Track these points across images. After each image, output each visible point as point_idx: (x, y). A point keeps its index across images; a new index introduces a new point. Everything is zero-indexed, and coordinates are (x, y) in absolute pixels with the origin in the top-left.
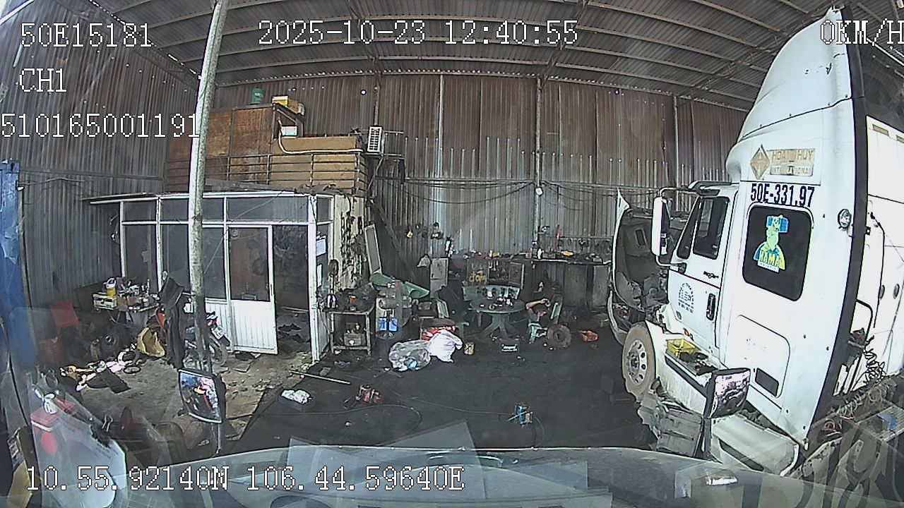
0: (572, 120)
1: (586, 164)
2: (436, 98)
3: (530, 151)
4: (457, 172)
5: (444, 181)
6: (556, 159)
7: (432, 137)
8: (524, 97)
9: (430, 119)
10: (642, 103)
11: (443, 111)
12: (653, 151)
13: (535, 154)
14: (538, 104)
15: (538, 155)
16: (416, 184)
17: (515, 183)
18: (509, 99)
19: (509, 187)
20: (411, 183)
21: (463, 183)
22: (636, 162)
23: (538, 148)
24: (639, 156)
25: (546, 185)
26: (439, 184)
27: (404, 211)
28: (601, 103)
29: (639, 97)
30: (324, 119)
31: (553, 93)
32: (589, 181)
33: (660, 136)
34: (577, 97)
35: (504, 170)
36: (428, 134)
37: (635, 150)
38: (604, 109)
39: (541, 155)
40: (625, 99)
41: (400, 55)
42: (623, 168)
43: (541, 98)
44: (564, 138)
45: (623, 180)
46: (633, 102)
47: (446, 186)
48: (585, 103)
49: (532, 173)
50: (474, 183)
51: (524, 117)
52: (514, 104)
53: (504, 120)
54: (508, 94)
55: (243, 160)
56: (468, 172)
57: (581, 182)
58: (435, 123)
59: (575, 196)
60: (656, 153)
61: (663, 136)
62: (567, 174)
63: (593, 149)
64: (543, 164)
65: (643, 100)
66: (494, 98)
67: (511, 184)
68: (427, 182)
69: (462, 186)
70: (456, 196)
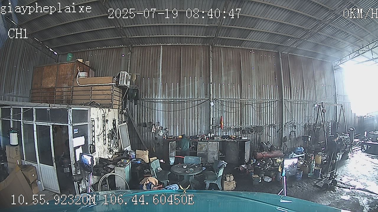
0: (228, 66)
1: (237, 89)
2: (158, 57)
3: (207, 82)
4: (169, 95)
5: (163, 100)
6: (221, 87)
7: (156, 77)
8: (204, 55)
9: (155, 68)
10: (264, 56)
11: (162, 64)
12: (271, 80)
13: (210, 84)
14: (211, 59)
15: (211, 85)
16: (148, 101)
17: (200, 100)
18: (196, 57)
19: (197, 101)
20: (146, 101)
21: (173, 101)
22: (262, 86)
23: (211, 81)
24: (264, 84)
25: (216, 101)
26: (160, 102)
27: (142, 115)
28: (243, 57)
29: (262, 53)
30: (104, 70)
31: (218, 53)
32: (238, 98)
33: (273, 72)
34: (230, 54)
35: (193, 93)
36: (154, 75)
37: (261, 80)
38: (245, 61)
39: (213, 85)
40: (255, 54)
41: (139, 35)
42: (255, 90)
43: (212, 56)
44: (225, 75)
45: (256, 96)
46: (260, 56)
47: (164, 102)
48: (235, 57)
49: (208, 94)
50: (178, 100)
51: (203, 65)
52: (198, 59)
53: (193, 67)
54: (196, 55)
55: (61, 89)
56: (175, 95)
57: (234, 98)
58: (158, 70)
59: (231, 105)
60: (272, 82)
61: (275, 73)
62: (227, 94)
63: (240, 81)
64: (214, 90)
65: (264, 55)
66: (188, 57)
67: (198, 100)
68: (154, 100)
69: (173, 102)
70: (169, 107)
